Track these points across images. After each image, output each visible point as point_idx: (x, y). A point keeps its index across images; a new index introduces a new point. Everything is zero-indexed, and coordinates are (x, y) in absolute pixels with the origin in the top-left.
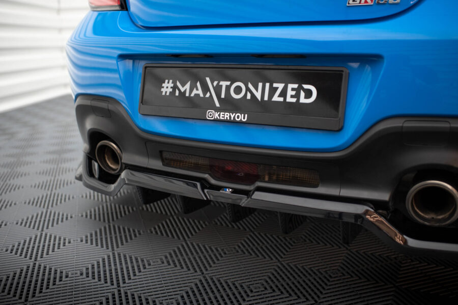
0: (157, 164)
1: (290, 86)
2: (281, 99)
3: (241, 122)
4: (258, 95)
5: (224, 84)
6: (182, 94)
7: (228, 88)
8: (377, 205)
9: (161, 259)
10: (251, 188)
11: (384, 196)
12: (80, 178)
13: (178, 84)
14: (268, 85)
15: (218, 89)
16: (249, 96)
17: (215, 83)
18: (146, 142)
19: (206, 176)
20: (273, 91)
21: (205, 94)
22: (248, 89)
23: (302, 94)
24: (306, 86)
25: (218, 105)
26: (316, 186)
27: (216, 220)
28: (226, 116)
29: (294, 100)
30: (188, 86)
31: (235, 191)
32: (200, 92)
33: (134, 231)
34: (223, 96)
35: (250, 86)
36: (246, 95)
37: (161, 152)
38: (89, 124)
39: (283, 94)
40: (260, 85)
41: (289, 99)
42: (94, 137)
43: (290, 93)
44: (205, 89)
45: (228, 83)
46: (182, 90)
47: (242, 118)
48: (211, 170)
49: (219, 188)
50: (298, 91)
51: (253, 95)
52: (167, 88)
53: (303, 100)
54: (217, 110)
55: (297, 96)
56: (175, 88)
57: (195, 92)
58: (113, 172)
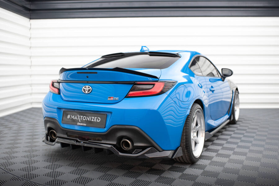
0: (66, 136)
1: (95, 118)
2: (93, 121)
3: (85, 126)
4: (89, 119)
5: (82, 116)
6: (72, 118)
7: (82, 117)
8: (114, 145)
10: (87, 142)
11: (115, 143)
12: (43, 141)
13: (71, 116)
14: (91, 117)
15: (80, 118)
16: (87, 120)
17: (80, 116)
18: (63, 130)
19: (78, 139)
20: (92, 119)
22: (87, 118)
23: (98, 120)
24: (98, 118)
25: (80, 121)
26: (101, 141)
27: (86, 157)
28: (81, 124)
29: (96, 121)
30: (73, 117)
31: (84, 143)
32: (76, 118)
33: (58, 159)
34: (81, 119)
35: (87, 117)
37: (67, 133)
38: (48, 125)
39: (94, 119)
40: (89, 117)
41: (95, 121)
42: (49, 129)
43: (95, 119)
44: (77, 118)
46: (72, 117)
47: (85, 125)
48: (79, 138)
49: (80, 142)
50: (97, 119)
51: (88, 120)
52: (69, 117)
53: (98, 121)
54: (80, 123)
55: (96, 120)
56: (71, 117)
57: (75, 118)
58: (54, 139)
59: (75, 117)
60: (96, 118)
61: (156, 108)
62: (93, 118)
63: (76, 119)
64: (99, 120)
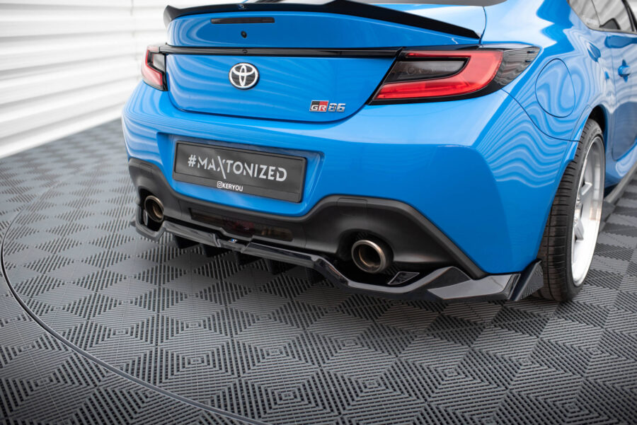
0: (187, 218)
1: (271, 168)
2: (265, 177)
3: (239, 192)
4: (251, 173)
5: (230, 162)
6: (202, 167)
7: (232, 165)
8: (329, 256)
9: (197, 294)
10: (249, 239)
11: (333, 250)
12: (133, 224)
13: (199, 159)
14: (257, 166)
15: (225, 166)
16: (245, 173)
17: (224, 161)
18: (179, 200)
19: (221, 229)
20: (260, 170)
21: (217, 168)
22: (244, 168)
23: (278, 175)
24: (280, 169)
25: (225, 178)
26: (290, 240)
28: (230, 186)
29: (272, 178)
30: (206, 161)
31: (239, 242)
32: (213, 167)
34: (228, 171)
35: (246, 165)
36: (243, 172)
37: (190, 209)
38: (141, 181)
39: (266, 173)
40: (252, 165)
41: (270, 178)
42: (143, 193)
43: (271, 173)
44: (217, 165)
45: (232, 162)
46: (202, 164)
47: (240, 189)
48: (224, 223)
49: (227, 239)
50: (275, 171)
51: (247, 172)
52: (192, 161)
53: (278, 179)
54: (224, 181)
55: (274, 175)
56: (197, 161)
57: (210, 166)
58: (158, 221)
59: (209, 162)
60: (274, 168)
61: (469, 142)
62: (264, 167)
63: (212, 169)
64: (282, 176)
